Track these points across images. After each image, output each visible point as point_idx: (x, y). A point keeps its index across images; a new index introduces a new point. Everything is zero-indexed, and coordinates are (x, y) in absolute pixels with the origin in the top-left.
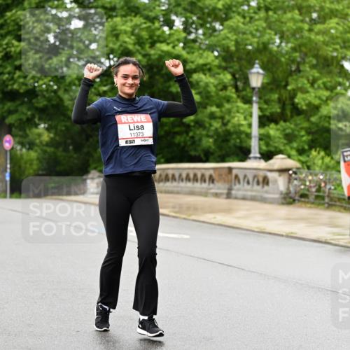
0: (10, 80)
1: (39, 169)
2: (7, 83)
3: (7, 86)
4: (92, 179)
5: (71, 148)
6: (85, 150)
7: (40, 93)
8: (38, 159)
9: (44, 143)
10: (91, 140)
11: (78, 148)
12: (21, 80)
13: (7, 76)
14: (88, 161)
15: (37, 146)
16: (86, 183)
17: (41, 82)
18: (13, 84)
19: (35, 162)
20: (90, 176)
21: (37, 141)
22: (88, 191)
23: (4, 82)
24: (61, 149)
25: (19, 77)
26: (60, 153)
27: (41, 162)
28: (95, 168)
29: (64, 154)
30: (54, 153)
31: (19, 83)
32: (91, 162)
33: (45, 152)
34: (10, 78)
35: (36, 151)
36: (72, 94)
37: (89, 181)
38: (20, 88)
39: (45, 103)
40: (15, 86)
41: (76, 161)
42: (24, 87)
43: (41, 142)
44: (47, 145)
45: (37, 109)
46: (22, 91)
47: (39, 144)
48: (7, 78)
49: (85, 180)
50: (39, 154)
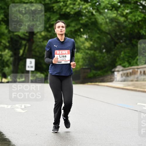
0: (64, 6)
1: (83, 65)
2: (62, 8)
3: (62, 9)
4: (118, 71)
5: (104, 51)
6: (113, 53)
7: (83, 14)
8: (83, 58)
9: (87, 48)
10: (117, 46)
11: (108, 51)
12: (71, 6)
13: (62, 3)
14: (115, 60)
15: (82, 49)
16: (114, 74)
17: (84, 7)
18: (66, 9)
19: (81, 60)
20: (117, 69)
21: (82, 46)
22: (115, 80)
23: (61, 7)
24: (98, 52)
25: (70, 4)
26: (97, 54)
27: (84, 60)
28: (120, 65)
29: (100, 54)
30: (94, 54)
31: (70, 8)
32: (117, 60)
33: (87, 53)
34: (64, 4)
35: (81, 53)
36: (105, 15)
37: (116, 73)
38: (71, 11)
39: (87, 19)
40: (68, 10)
41: (107, 60)
42: (73, 11)
43: (84, 47)
44: (89, 49)
45: (82, 24)
46: (72, 13)
47: (83, 48)
48: (62, 5)
49: (113, 72)
50: (83, 55)
